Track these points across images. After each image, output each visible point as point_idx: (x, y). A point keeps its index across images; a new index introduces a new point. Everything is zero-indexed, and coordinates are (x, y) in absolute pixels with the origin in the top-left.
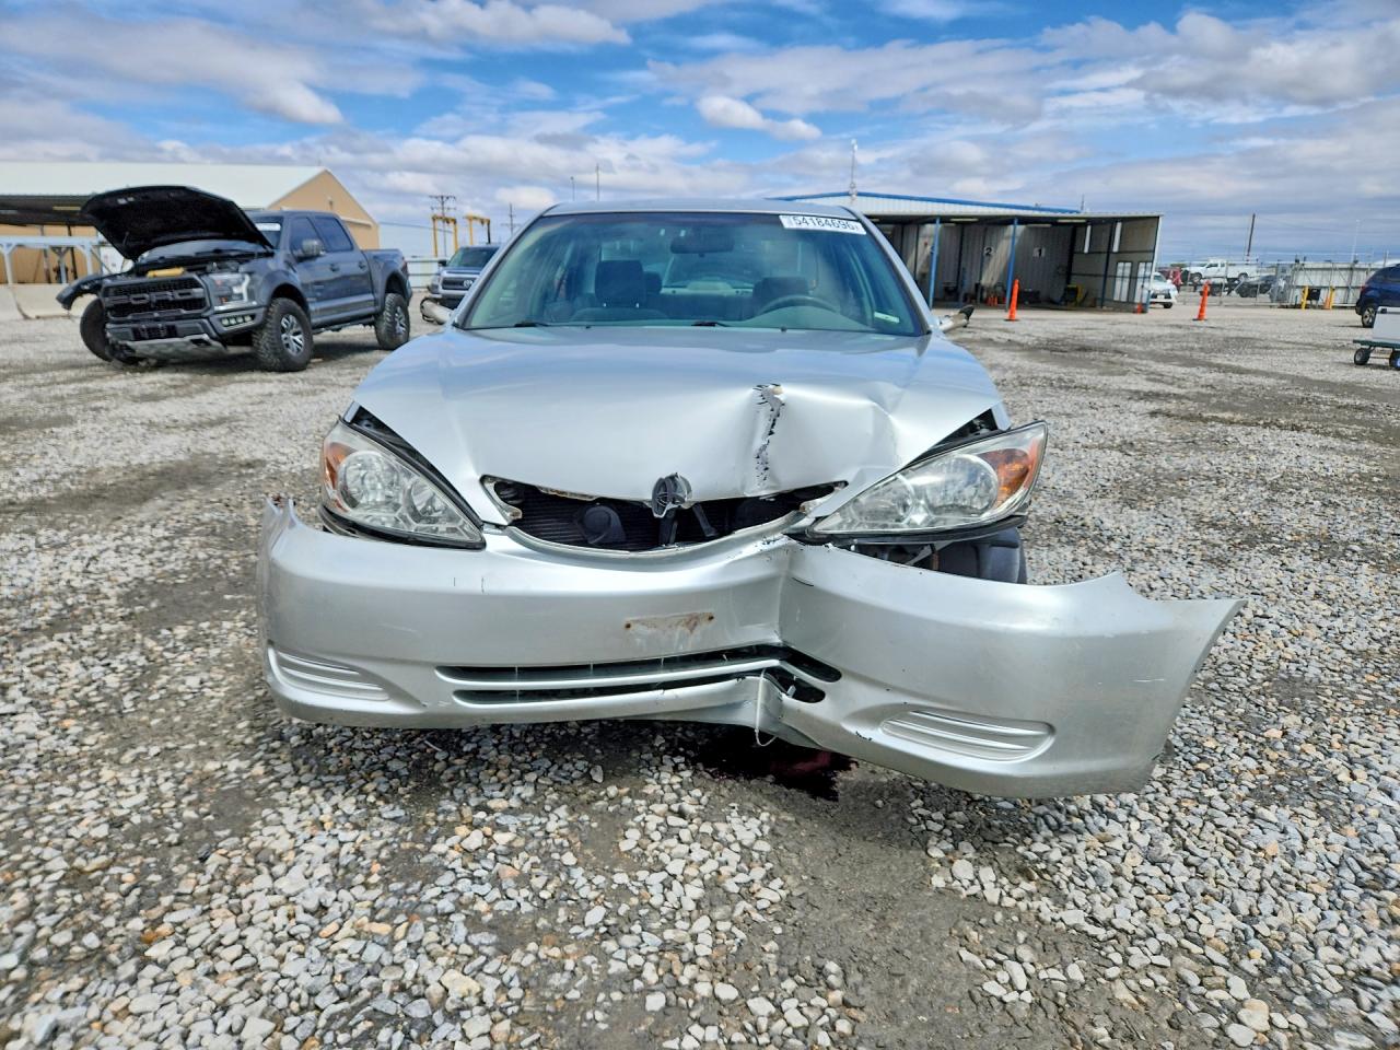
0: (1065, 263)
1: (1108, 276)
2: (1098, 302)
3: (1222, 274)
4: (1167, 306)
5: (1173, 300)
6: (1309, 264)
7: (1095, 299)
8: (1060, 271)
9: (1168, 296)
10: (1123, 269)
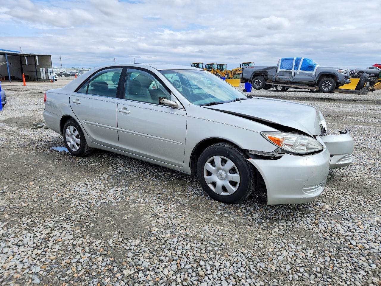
0: (20, 67)
1: (38, 72)
2: (36, 79)
3: (59, 71)
4: (56, 80)
5: (57, 78)
6: (85, 69)
7: (35, 78)
8: (19, 70)
9: (56, 77)
10: (42, 70)
